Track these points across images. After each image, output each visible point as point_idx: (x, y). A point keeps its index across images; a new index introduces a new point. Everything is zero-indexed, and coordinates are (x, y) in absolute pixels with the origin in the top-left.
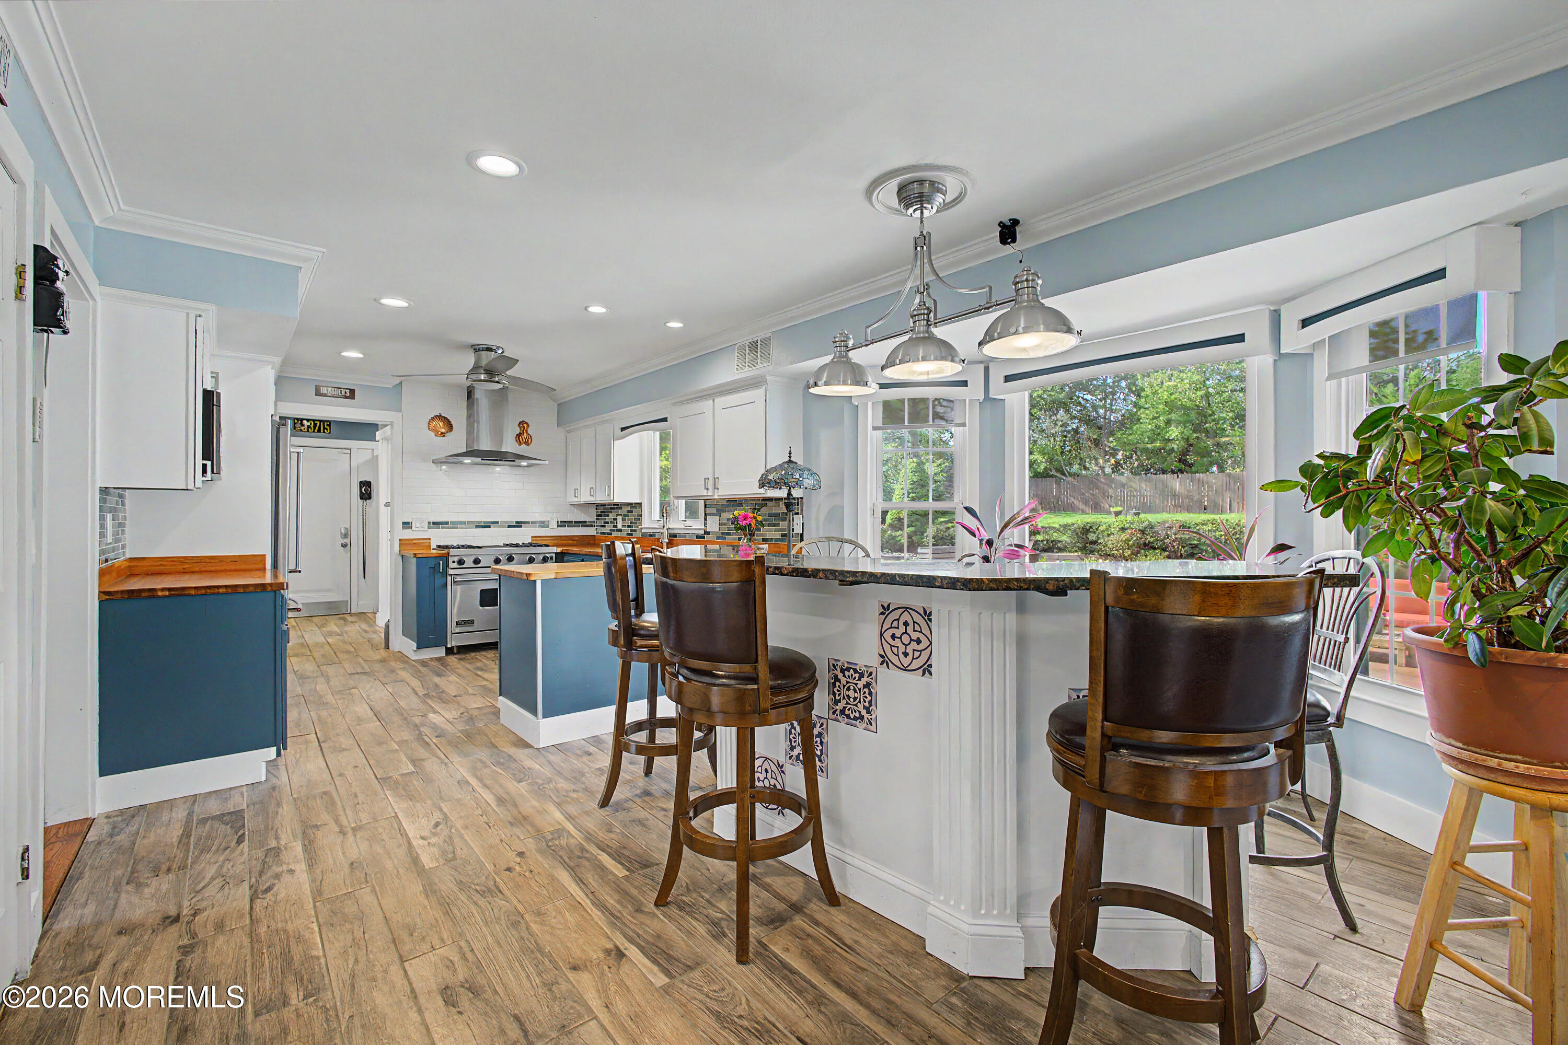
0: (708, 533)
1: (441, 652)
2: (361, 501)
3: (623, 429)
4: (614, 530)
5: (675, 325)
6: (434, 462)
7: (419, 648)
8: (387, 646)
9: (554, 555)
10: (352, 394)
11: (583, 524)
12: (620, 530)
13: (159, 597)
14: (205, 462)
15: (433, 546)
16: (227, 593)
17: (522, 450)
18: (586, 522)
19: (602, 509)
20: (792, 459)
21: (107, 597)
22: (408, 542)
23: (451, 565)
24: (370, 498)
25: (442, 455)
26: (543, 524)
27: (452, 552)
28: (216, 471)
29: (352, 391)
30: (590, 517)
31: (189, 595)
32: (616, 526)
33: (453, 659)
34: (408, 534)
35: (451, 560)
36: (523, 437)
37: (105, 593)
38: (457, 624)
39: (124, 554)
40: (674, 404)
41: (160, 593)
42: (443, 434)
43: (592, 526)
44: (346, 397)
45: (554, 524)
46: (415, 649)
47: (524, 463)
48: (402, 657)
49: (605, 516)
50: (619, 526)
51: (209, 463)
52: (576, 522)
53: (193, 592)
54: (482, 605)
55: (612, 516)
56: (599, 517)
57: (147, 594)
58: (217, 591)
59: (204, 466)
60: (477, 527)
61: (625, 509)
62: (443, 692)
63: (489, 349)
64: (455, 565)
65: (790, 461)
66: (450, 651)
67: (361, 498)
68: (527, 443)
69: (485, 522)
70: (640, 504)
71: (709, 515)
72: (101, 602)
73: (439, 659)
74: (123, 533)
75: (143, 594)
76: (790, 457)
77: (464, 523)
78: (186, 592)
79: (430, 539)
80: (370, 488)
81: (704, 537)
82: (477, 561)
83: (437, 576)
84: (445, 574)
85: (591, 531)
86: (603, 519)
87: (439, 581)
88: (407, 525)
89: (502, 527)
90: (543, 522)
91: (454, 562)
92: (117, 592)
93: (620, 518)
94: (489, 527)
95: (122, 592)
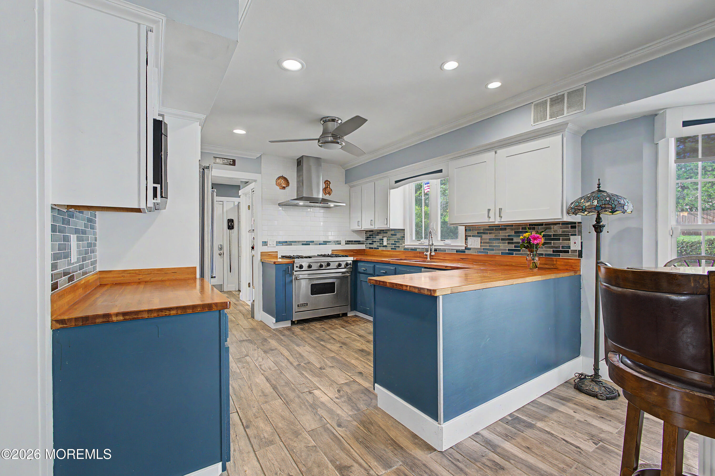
0: (469, 249)
1: (288, 324)
2: (228, 230)
3: (396, 182)
4: (381, 246)
5: (494, 85)
6: (280, 205)
7: (277, 321)
8: (253, 317)
9: (351, 262)
10: (234, 163)
11: (358, 242)
12: (386, 246)
13: (113, 322)
14: (155, 185)
15: (279, 256)
16: (177, 315)
17: (327, 197)
18: (360, 241)
19: (371, 233)
20: (601, 189)
21: (62, 326)
22: (265, 254)
23: (296, 269)
24: (233, 229)
25: (282, 200)
26: (339, 243)
27: (296, 260)
28: (164, 196)
29: (234, 161)
30: (362, 238)
31: (143, 318)
32: (383, 244)
33: (297, 329)
34: (266, 249)
35: (295, 265)
36: (327, 190)
37: (58, 321)
38: (298, 306)
39: (95, 268)
40: (452, 159)
41: (114, 319)
42: (284, 188)
43: (363, 244)
44: (230, 164)
45: (343, 243)
46: (275, 322)
47: (332, 205)
48: (265, 327)
49: (372, 237)
50: (385, 243)
51: (158, 186)
52: (355, 241)
53: (146, 316)
54: (312, 294)
55: (380, 237)
56: (367, 238)
57: (100, 320)
58: (167, 313)
59: (155, 189)
60: (303, 244)
61: (389, 233)
62: (309, 363)
63: (333, 120)
64: (298, 269)
65: (599, 191)
66: (293, 323)
67: (229, 229)
68: (329, 194)
69: (307, 242)
70: (404, 230)
71: (470, 236)
72: (55, 331)
73: (288, 329)
74: (93, 251)
75: (98, 321)
76: (599, 187)
77: (296, 242)
78: (140, 316)
79: (277, 252)
80: (233, 222)
81: (464, 252)
82: (310, 266)
83: (287, 276)
84: (292, 273)
85: (363, 247)
86: (372, 240)
87: (288, 280)
88: (265, 243)
89: (316, 244)
90: (338, 241)
91: (297, 267)
92: (70, 320)
93: (385, 239)
94: (309, 244)
95: (77, 319)
